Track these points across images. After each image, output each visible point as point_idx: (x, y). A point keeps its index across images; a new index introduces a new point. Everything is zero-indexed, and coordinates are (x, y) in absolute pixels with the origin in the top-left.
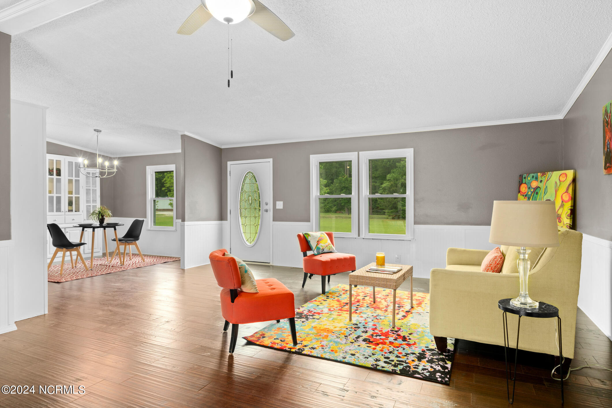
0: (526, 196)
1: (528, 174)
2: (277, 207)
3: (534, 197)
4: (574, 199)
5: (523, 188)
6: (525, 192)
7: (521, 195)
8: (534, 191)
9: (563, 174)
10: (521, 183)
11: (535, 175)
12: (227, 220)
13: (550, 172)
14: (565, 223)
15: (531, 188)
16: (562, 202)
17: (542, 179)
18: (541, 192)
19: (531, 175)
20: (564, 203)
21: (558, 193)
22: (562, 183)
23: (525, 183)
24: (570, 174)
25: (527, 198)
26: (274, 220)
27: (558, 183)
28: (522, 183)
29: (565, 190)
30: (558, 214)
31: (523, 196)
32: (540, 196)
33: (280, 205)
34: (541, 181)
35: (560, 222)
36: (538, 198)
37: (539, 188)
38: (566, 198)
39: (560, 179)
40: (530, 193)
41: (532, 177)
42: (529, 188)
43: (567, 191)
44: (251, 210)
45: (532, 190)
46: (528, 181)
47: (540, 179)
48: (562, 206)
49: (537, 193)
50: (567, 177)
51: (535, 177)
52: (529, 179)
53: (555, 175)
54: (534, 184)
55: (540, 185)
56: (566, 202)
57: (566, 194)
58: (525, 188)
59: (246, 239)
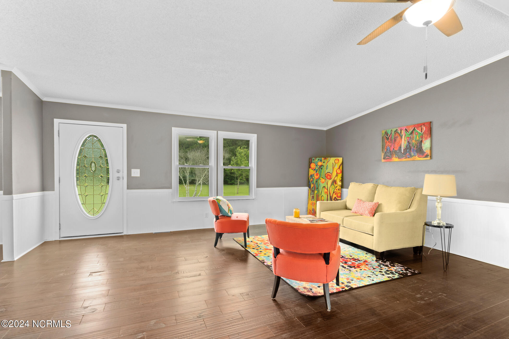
0: (315, 170)
1: (316, 158)
2: (133, 175)
3: (320, 171)
4: (342, 172)
5: (313, 165)
6: (314, 168)
7: (311, 169)
8: (320, 168)
9: (337, 159)
10: (310, 163)
11: (320, 159)
12: (53, 190)
13: (329, 158)
14: (339, 185)
15: (318, 166)
16: (337, 173)
17: (324, 161)
18: (324, 168)
19: (318, 158)
20: (338, 174)
21: (334, 169)
22: (336, 164)
23: (314, 163)
24: (341, 159)
25: (316, 171)
26: (128, 188)
27: (334, 164)
28: (312, 162)
29: (338, 167)
30: (335, 180)
31: (313, 170)
32: (324, 170)
33: (136, 173)
34: (324, 162)
35: (336, 184)
36: (322, 171)
37: (323, 166)
38: (339, 171)
39: (335, 162)
40: (317, 168)
41: (318, 159)
42: (317, 166)
43: (339, 168)
44: (95, 178)
45: (319, 167)
46: (316, 162)
47: (323, 161)
48: (337, 175)
49: (322, 169)
50: (339, 161)
51: (320, 160)
52: (316, 160)
53: (332, 160)
54: (320, 164)
55: (323, 164)
56: (339, 174)
57: (339, 169)
58: (314, 165)
59: (86, 211)
